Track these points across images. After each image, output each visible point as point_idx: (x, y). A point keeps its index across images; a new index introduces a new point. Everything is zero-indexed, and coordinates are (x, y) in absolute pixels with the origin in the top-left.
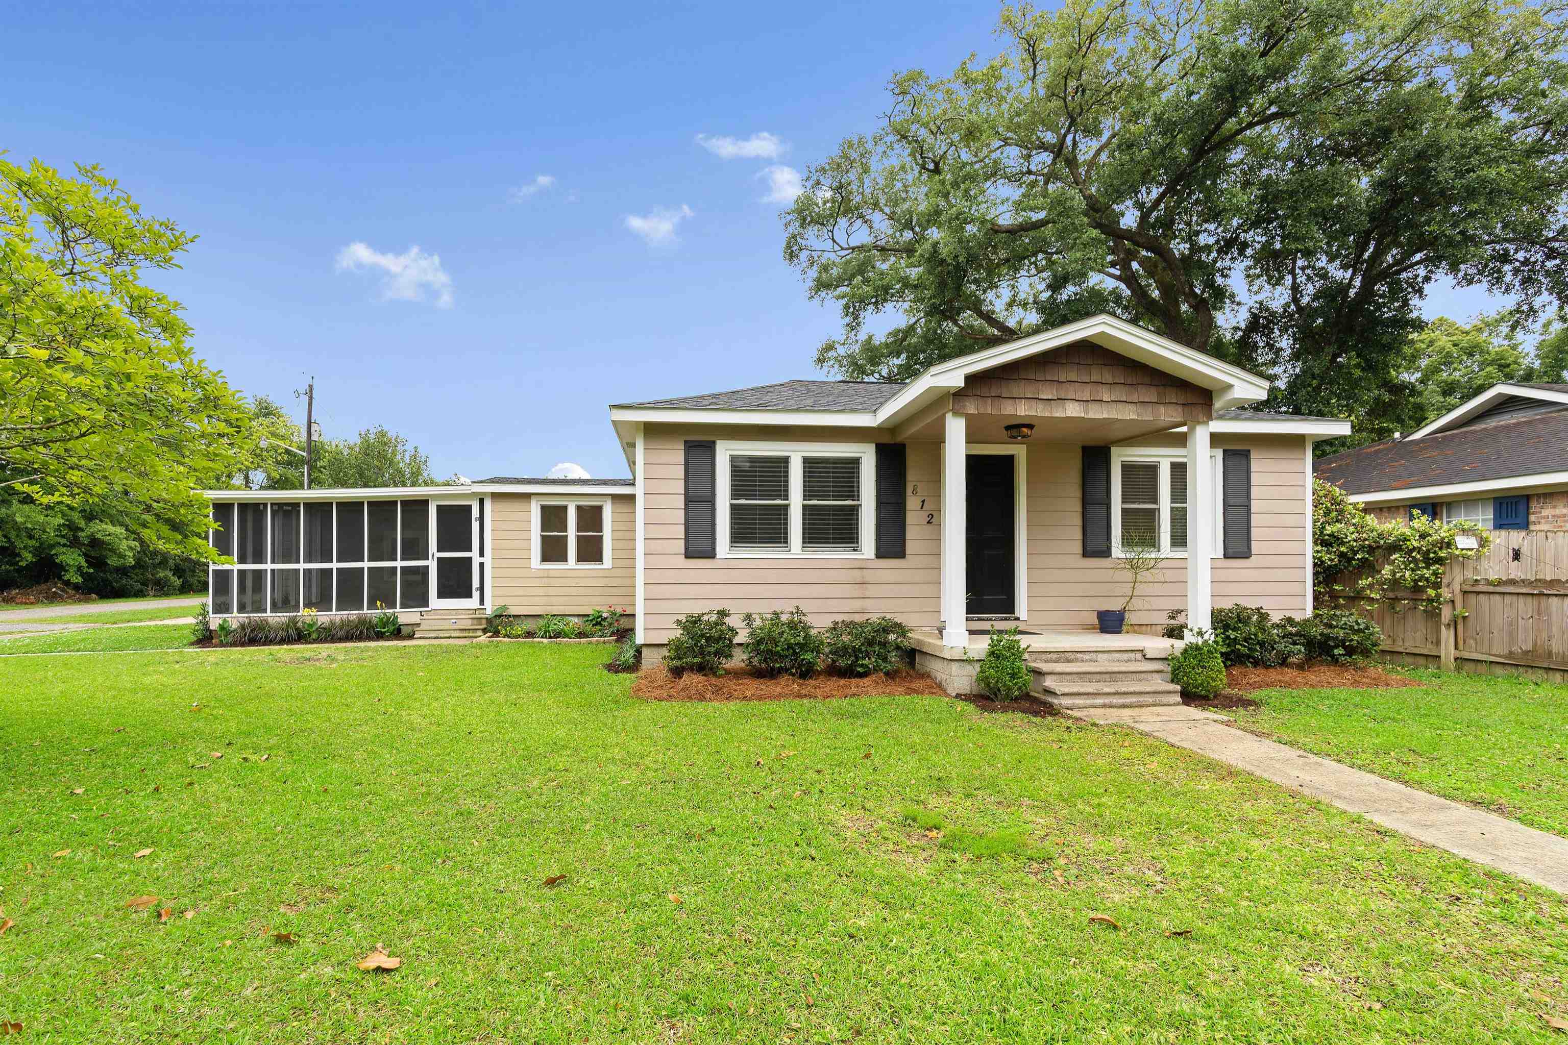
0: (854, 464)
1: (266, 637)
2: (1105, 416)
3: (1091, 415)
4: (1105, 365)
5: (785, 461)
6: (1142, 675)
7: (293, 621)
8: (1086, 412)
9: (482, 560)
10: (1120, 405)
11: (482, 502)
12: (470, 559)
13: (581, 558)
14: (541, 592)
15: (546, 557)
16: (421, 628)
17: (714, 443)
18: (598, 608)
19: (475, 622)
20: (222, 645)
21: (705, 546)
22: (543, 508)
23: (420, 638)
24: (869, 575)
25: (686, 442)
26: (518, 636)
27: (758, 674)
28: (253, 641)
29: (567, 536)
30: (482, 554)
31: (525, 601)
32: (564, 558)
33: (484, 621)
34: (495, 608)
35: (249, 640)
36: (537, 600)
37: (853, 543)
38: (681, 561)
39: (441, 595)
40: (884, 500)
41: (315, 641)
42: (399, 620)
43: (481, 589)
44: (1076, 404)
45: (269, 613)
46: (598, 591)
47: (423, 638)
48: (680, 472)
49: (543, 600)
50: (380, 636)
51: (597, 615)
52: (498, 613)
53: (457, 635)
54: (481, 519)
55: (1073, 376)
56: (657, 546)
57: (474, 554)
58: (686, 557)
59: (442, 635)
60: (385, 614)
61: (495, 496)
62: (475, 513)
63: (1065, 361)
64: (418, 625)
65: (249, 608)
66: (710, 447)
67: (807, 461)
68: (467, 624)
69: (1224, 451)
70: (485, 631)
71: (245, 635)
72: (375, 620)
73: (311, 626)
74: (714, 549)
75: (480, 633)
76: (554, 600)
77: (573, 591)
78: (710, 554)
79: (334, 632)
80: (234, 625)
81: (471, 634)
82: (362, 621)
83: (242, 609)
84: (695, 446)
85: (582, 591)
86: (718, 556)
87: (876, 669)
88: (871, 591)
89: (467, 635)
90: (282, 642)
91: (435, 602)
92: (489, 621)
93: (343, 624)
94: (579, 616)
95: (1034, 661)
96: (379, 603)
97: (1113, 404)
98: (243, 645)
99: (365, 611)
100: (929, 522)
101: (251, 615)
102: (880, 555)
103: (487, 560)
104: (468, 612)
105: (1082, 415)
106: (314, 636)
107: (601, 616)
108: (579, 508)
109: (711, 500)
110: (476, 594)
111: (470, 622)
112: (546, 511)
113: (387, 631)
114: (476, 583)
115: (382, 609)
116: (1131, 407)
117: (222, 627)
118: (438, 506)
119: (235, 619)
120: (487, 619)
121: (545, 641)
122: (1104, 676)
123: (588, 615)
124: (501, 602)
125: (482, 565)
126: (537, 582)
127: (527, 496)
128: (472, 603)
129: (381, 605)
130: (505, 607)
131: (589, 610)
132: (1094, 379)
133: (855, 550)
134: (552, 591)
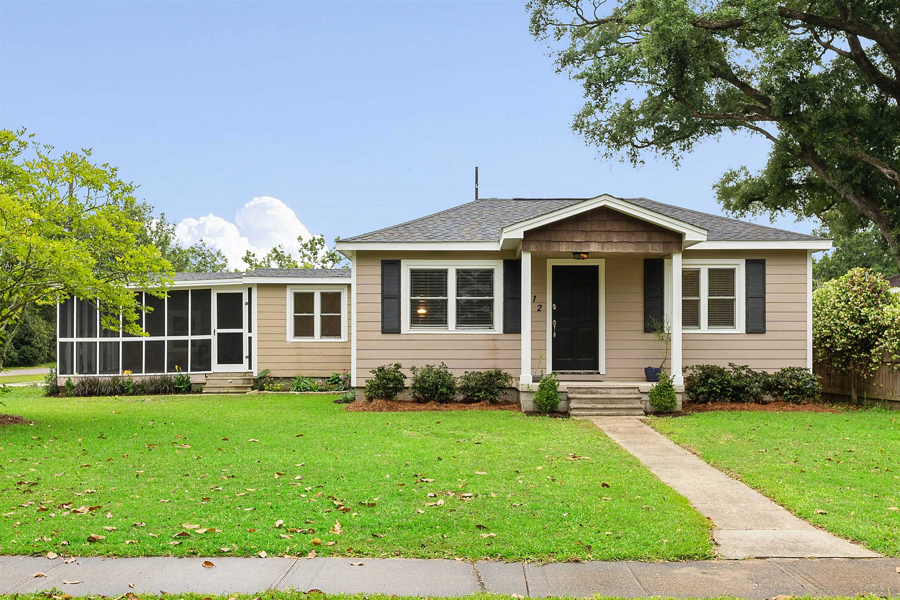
0: (491, 272)
1: (100, 391)
2: (614, 251)
3: (606, 251)
4: (615, 221)
5: (445, 272)
6: (629, 400)
7: (115, 379)
8: (603, 248)
9: (250, 335)
10: (624, 244)
11: (250, 290)
12: (241, 334)
13: (324, 334)
14: (294, 359)
15: (298, 333)
16: (206, 386)
17: (400, 261)
18: (337, 372)
19: (246, 382)
20: (67, 396)
21: (395, 326)
22: (296, 294)
23: (207, 393)
24: (499, 345)
25: (382, 261)
26: (279, 390)
27: (418, 401)
28: (91, 394)
29: (314, 316)
30: (250, 331)
31: (281, 366)
32: (310, 333)
33: (252, 381)
34: (260, 372)
35: (88, 392)
36: (291, 366)
37: (490, 324)
38: (379, 335)
39: (221, 361)
40: (508, 297)
41: (131, 394)
42: (190, 380)
43: (250, 357)
44: (597, 244)
45: (98, 375)
46: (338, 359)
47: (209, 393)
48: (379, 280)
49: (295, 366)
50: (178, 391)
51: (336, 376)
52: (262, 375)
53: (233, 391)
54: (250, 303)
55: (595, 228)
56: (365, 326)
57: (244, 330)
58: (382, 333)
59: (222, 391)
60: (181, 375)
61: (260, 286)
62: (245, 299)
63: (590, 219)
64: (205, 384)
65: (86, 371)
66: (397, 264)
67: (458, 271)
68: (240, 383)
69: (746, 260)
70: (253, 388)
71: (85, 389)
72: (174, 380)
73: (129, 383)
74: (400, 328)
75: (250, 390)
76: (304, 366)
77: (319, 359)
78: (397, 331)
79: (145, 388)
80: (75, 382)
81: (243, 391)
82: (165, 380)
83: (80, 371)
84: (388, 264)
85: (325, 359)
86: (402, 333)
87: (484, 399)
88: (501, 354)
89: (240, 391)
90: (111, 394)
91: (216, 367)
92: (256, 381)
93: (152, 382)
94: (322, 378)
95: (572, 393)
96: (177, 367)
97: (620, 244)
98: (84, 395)
99: (166, 373)
100: (538, 310)
101: (87, 375)
102: (505, 332)
103: (254, 335)
104: (240, 375)
105: (600, 251)
106: (131, 391)
107: (339, 377)
108: (323, 295)
109: (398, 297)
110: (246, 361)
111: (242, 381)
112: (297, 296)
113: (183, 388)
114: (245, 353)
115: (179, 372)
116: (630, 245)
117: (68, 384)
118: (218, 294)
119: (76, 377)
120: (254, 379)
121: (297, 393)
122: (606, 400)
123: (329, 378)
124: (265, 367)
125: (250, 338)
126: (292, 352)
127: (284, 286)
128: (243, 368)
129: (178, 368)
130: (267, 371)
131: (330, 374)
132: (608, 228)
133: (490, 328)
134: (303, 359)
